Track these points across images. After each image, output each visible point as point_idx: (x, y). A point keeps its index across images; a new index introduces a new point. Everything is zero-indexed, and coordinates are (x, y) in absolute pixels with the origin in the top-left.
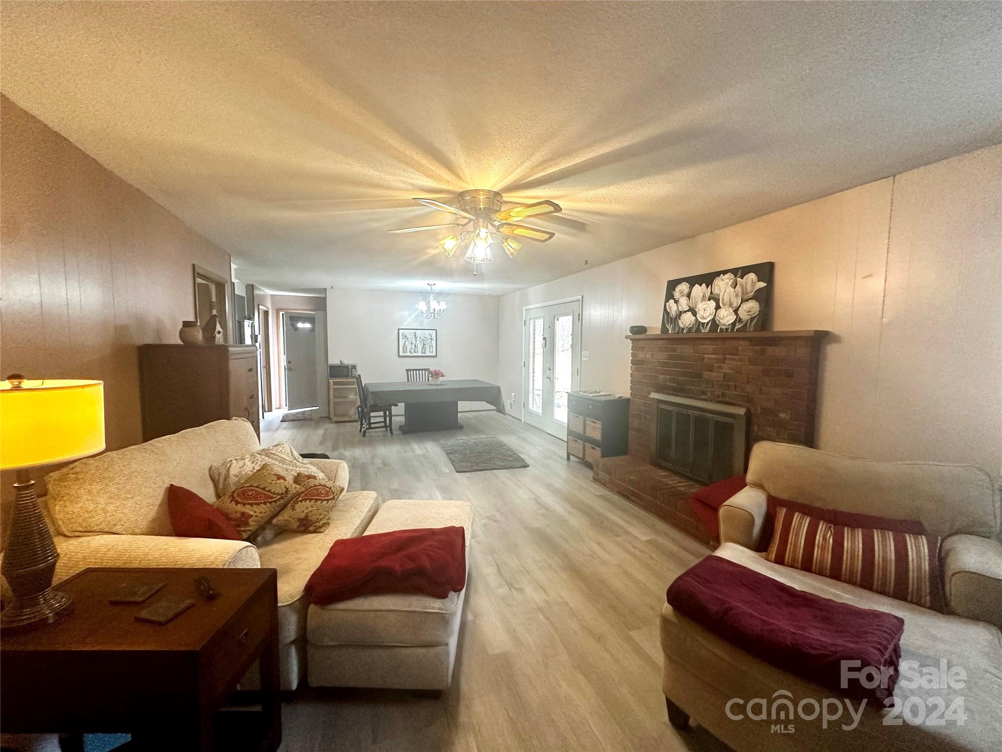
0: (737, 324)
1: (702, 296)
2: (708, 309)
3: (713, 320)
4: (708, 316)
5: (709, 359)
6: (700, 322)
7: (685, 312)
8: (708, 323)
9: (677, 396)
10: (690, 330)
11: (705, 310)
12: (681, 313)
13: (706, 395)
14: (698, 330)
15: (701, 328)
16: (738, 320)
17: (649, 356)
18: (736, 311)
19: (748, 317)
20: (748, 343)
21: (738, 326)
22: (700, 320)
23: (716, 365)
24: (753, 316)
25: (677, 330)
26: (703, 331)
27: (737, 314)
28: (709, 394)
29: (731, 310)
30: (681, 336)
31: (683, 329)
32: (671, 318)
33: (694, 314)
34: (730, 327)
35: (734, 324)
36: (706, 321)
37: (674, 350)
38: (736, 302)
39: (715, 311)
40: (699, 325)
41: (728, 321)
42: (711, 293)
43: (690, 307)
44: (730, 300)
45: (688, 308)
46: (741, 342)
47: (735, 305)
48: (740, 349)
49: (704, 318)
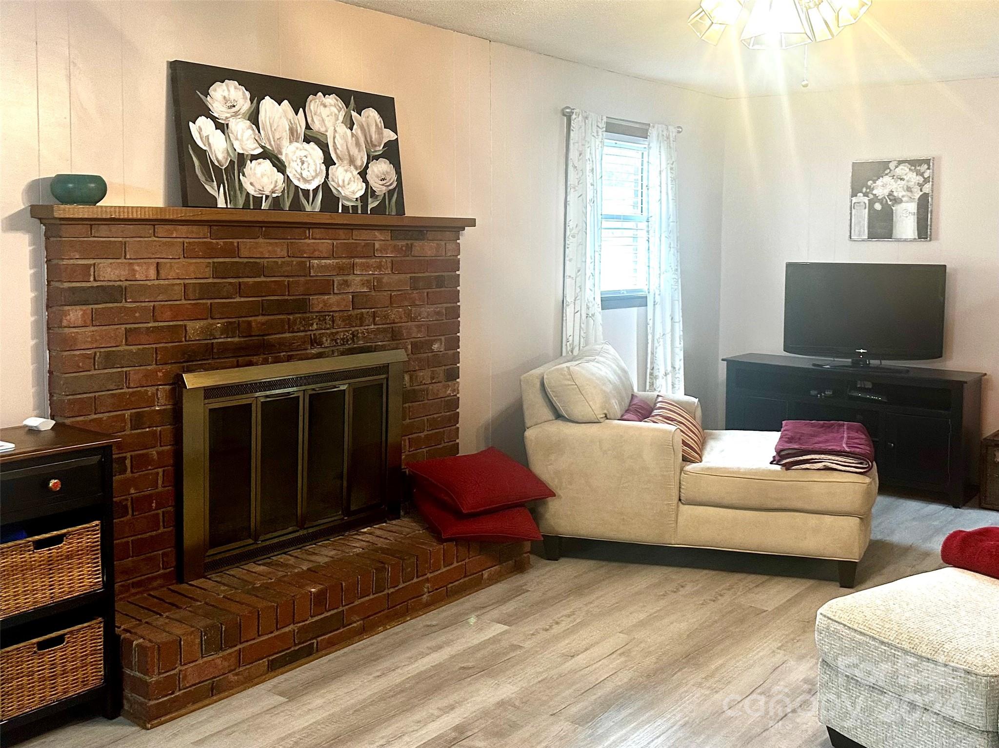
0: (370, 200)
1: (288, 128)
2: (309, 159)
3: (325, 185)
4: (314, 178)
5: (320, 267)
6: (297, 187)
7: (254, 158)
8: (316, 191)
9: (250, 364)
10: (276, 203)
11: (303, 163)
12: (241, 160)
13: (320, 344)
14: (296, 205)
15: (304, 202)
16: (370, 193)
17: (145, 273)
18: (363, 174)
19: (384, 189)
20: (387, 235)
21: (372, 204)
22: (296, 182)
23: (337, 279)
24: (391, 188)
25: (241, 202)
26: (308, 208)
27: (365, 181)
28: (327, 342)
29: (355, 173)
30: (248, 216)
31: (258, 201)
32: (217, 170)
33: (281, 167)
34: (359, 204)
35: (364, 199)
36: (311, 187)
37: (234, 252)
38: (361, 158)
39: (324, 167)
40: (297, 196)
41: (354, 193)
42: (308, 127)
43: (262, 147)
44: (349, 152)
45: (260, 150)
46: (377, 233)
47: (359, 163)
48: (377, 246)
49: (306, 181)
